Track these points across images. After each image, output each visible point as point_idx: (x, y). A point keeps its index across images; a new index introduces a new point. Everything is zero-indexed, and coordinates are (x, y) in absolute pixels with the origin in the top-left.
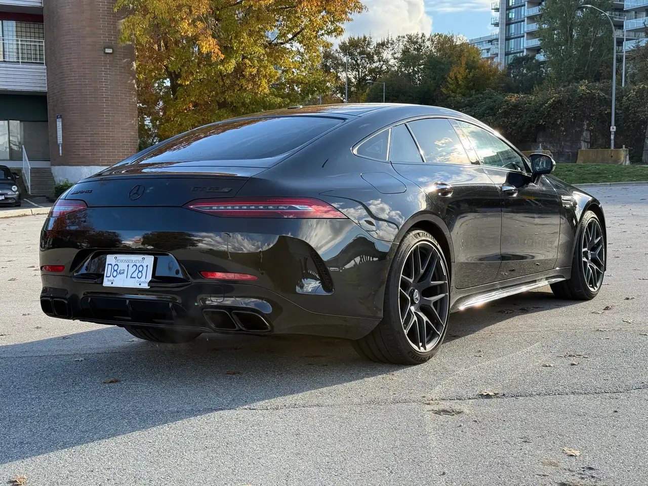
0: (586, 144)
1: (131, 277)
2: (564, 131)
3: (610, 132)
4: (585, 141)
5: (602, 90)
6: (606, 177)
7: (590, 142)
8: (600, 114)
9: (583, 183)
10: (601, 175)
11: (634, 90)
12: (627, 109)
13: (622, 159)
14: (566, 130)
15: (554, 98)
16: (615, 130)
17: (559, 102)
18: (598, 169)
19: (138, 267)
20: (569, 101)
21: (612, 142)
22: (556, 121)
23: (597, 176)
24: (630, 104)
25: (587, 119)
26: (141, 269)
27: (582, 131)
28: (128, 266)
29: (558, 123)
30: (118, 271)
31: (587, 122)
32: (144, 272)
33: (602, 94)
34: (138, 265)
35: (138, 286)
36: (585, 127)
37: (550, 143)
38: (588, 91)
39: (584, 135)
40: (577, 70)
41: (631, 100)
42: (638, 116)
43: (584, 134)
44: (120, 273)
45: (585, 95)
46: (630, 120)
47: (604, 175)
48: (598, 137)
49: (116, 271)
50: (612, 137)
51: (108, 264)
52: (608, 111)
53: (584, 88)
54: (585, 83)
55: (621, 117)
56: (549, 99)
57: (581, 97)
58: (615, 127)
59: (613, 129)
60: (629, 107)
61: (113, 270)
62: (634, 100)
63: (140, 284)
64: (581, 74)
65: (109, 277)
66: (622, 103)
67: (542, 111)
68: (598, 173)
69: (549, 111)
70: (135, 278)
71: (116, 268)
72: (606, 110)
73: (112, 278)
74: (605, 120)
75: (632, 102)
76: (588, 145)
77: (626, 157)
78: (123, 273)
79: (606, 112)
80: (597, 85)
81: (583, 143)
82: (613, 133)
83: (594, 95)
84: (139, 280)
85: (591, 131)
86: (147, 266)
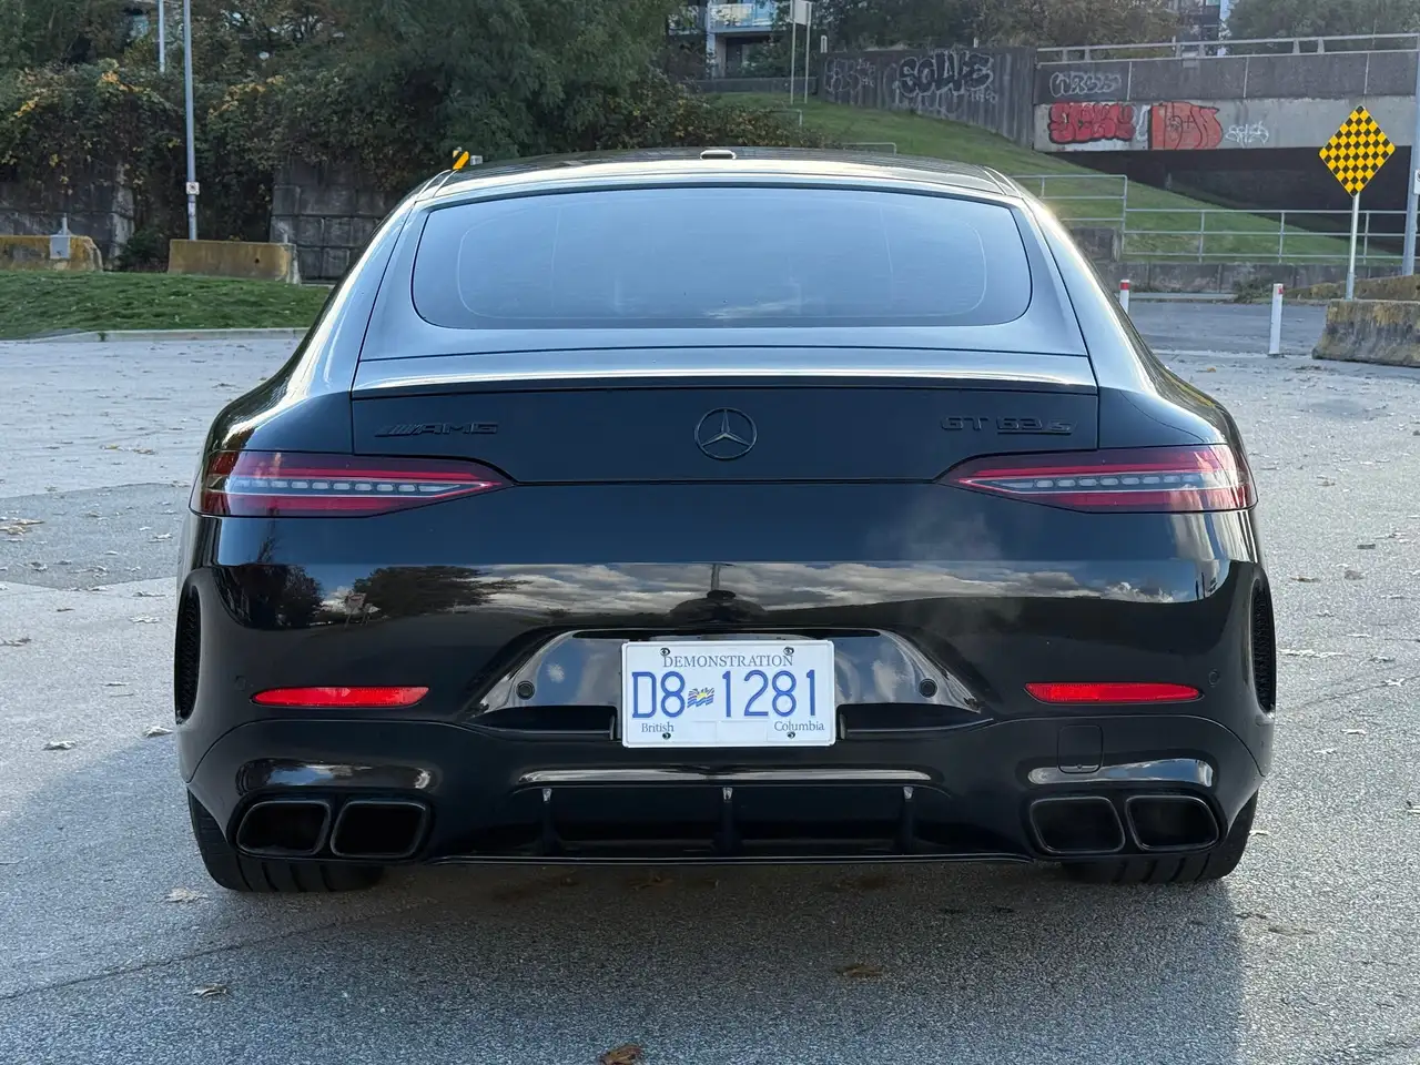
0: (126, 221)
1: (747, 713)
2: (67, 186)
3: (186, 196)
4: (122, 216)
5: (155, 87)
6: (277, 313)
7: (134, 218)
8: (156, 149)
9: (227, 326)
10: (263, 308)
11: (231, 94)
12: (221, 140)
13: (284, 268)
14: (72, 185)
15: (36, 99)
16: (197, 191)
17: (51, 108)
18: (251, 293)
19: (770, 678)
20: (79, 111)
21: (193, 222)
22: (45, 157)
23: (254, 309)
24: (226, 128)
25: (125, 161)
26: (784, 683)
27: (113, 189)
28: (727, 676)
29: (53, 164)
30: (685, 695)
31: (127, 166)
32: (802, 693)
33: (156, 98)
34: (770, 673)
35: (780, 740)
36: (121, 178)
37: (32, 213)
38: (122, 87)
39: (120, 199)
40: (27, 28)
41: (228, 120)
42: (251, 160)
43: (120, 196)
44: (692, 701)
45: (116, 96)
46: (232, 170)
47: (270, 308)
48: (154, 206)
49: (677, 694)
50: (192, 209)
51: (636, 675)
52: (176, 141)
53: (112, 78)
54: (111, 65)
55: (206, 159)
56: (21, 101)
57: (107, 102)
58: (197, 184)
59: (193, 188)
60: (226, 134)
61: (660, 694)
62: (236, 119)
63: (791, 735)
64: (38, 37)
65: (648, 715)
66: (206, 125)
67: (7, 130)
68: (254, 304)
69: (25, 132)
70: (765, 714)
71: (673, 684)
72: (170, 141)
73: (660, 717)
74: (170, 166)
75: (232, 124)
76: (129, 224)
77: (292, 265)
78: (709, 700)
79: (170, 145)
80: (143, 73)
81: (116, 219)
82: (193, 199)
83: (139, 98)
84: (785, 720)
85: (136, 191)
86: (811, 675)
